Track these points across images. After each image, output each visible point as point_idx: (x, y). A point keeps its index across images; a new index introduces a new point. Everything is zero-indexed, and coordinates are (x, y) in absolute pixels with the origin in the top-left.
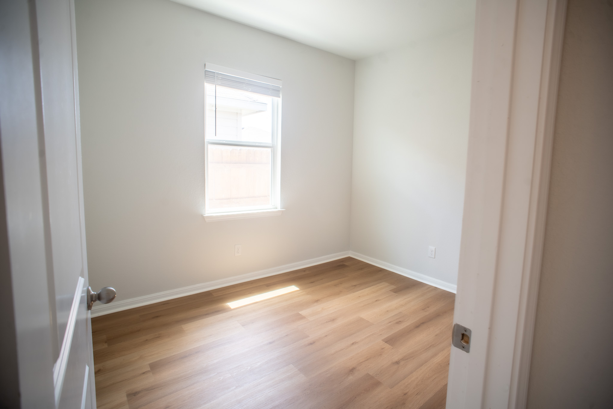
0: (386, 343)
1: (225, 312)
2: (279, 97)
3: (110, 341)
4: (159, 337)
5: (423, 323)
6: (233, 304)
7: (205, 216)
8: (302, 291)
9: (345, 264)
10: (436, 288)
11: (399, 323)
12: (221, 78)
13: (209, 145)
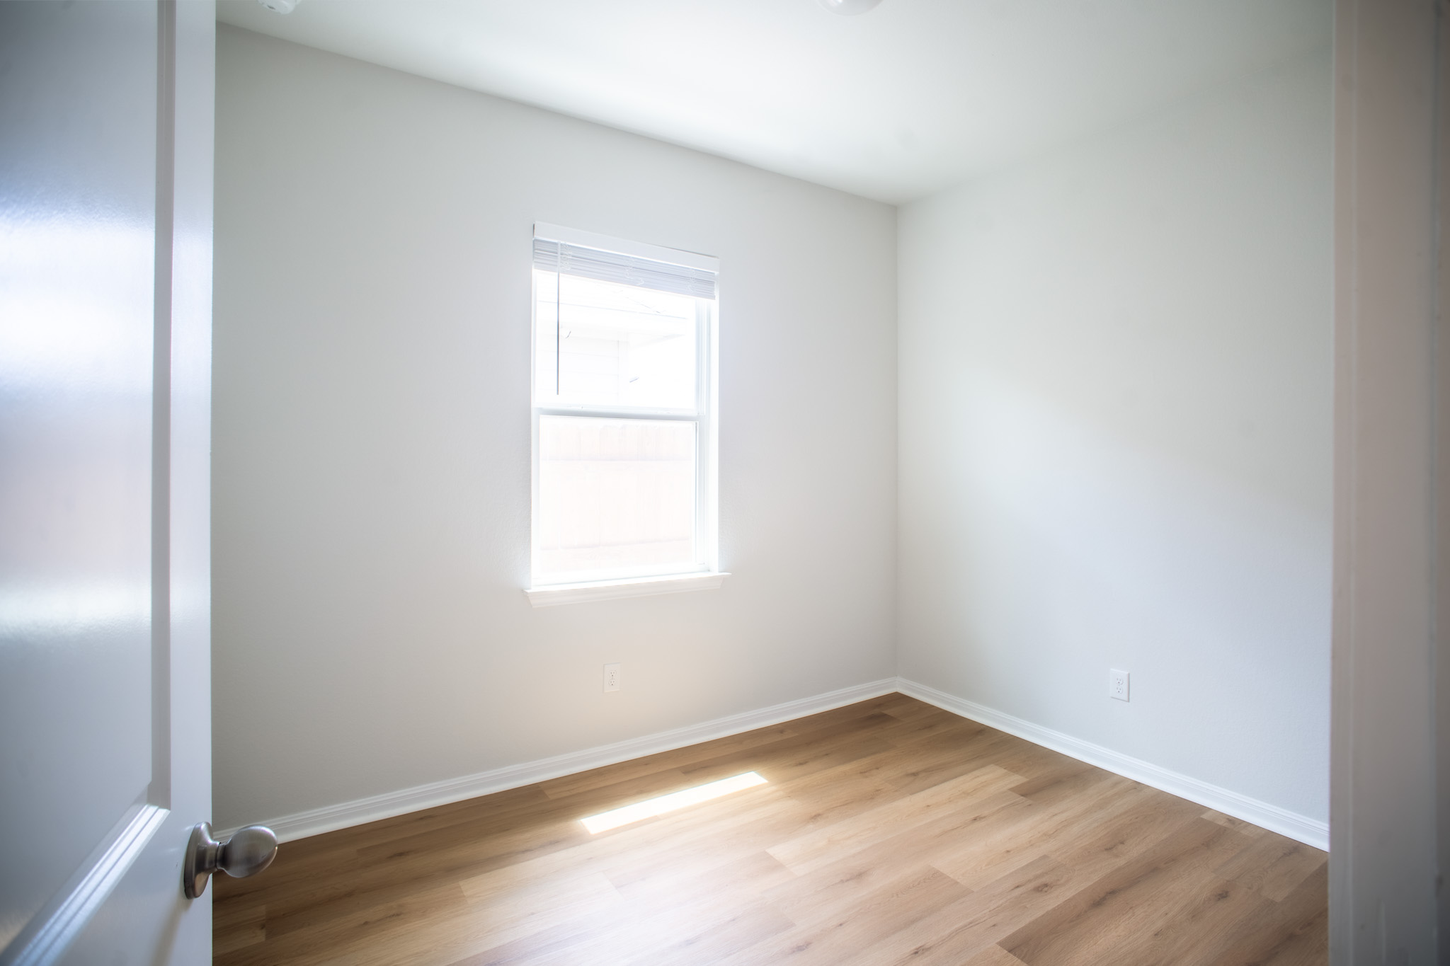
0: (1011, 955)
1: (574, 846)
2: (713, 298)
3: (274, 924)
4: (397, 916)
5: (1113, 893)
6: (593, 823)
7: (528, 591)
8: (774, 788)
9: (886, 712)
10: (1137, 786)
11: (1042, 888)
12: (571, 257)
13: (541, 416)
